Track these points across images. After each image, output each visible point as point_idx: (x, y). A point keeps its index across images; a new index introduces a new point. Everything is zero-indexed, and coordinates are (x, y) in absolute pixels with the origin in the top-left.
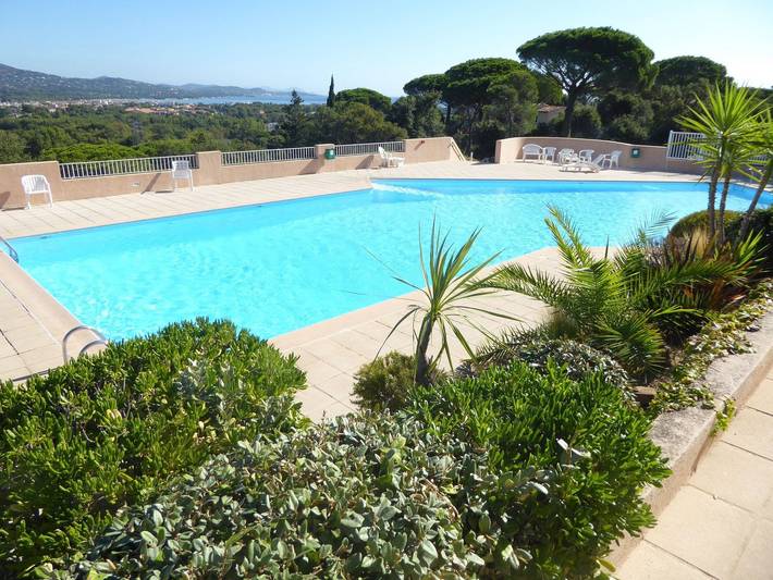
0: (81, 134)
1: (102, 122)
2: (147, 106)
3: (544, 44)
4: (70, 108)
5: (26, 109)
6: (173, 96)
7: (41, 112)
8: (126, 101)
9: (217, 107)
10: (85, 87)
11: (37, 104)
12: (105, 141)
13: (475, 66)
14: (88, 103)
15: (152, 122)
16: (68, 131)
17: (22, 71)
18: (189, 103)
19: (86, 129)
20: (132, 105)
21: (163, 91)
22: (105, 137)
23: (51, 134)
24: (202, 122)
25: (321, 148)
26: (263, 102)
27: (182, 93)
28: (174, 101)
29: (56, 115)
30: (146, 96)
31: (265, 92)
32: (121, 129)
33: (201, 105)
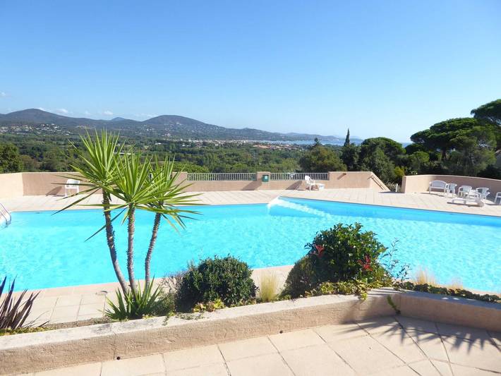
0: (226, 159)
1: (239, 152)
2: (266, 144)
3: (492, 107)
4: (226, 144)
5: (204, 144)
6: (281, 139)
7: (211, 146)
8: (255, 141)
9: (304, 147)
10: (236, 133)
11: (210, 141)
12: (237, 162)
13: (452, 123)
14: (235, 141)
15: (265, 153)
16: (220, 157)
17: (207, 125)
18: (289, 144)
19: (230, 156)
20: (257, 144)
21: (276, 136)
22: (237, 160)
23: (209, 157)
24: (292, 155)
25: (260, 174)
26: (332, 144)
27: (286, 138)
28: (281, 142)
29: (217, 148)
30: (266, 139)
31: (335, 138)
32: (247, 156)
33: (295, 145)
